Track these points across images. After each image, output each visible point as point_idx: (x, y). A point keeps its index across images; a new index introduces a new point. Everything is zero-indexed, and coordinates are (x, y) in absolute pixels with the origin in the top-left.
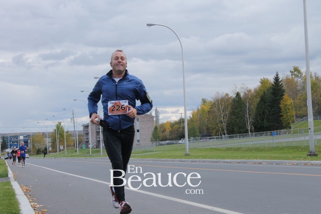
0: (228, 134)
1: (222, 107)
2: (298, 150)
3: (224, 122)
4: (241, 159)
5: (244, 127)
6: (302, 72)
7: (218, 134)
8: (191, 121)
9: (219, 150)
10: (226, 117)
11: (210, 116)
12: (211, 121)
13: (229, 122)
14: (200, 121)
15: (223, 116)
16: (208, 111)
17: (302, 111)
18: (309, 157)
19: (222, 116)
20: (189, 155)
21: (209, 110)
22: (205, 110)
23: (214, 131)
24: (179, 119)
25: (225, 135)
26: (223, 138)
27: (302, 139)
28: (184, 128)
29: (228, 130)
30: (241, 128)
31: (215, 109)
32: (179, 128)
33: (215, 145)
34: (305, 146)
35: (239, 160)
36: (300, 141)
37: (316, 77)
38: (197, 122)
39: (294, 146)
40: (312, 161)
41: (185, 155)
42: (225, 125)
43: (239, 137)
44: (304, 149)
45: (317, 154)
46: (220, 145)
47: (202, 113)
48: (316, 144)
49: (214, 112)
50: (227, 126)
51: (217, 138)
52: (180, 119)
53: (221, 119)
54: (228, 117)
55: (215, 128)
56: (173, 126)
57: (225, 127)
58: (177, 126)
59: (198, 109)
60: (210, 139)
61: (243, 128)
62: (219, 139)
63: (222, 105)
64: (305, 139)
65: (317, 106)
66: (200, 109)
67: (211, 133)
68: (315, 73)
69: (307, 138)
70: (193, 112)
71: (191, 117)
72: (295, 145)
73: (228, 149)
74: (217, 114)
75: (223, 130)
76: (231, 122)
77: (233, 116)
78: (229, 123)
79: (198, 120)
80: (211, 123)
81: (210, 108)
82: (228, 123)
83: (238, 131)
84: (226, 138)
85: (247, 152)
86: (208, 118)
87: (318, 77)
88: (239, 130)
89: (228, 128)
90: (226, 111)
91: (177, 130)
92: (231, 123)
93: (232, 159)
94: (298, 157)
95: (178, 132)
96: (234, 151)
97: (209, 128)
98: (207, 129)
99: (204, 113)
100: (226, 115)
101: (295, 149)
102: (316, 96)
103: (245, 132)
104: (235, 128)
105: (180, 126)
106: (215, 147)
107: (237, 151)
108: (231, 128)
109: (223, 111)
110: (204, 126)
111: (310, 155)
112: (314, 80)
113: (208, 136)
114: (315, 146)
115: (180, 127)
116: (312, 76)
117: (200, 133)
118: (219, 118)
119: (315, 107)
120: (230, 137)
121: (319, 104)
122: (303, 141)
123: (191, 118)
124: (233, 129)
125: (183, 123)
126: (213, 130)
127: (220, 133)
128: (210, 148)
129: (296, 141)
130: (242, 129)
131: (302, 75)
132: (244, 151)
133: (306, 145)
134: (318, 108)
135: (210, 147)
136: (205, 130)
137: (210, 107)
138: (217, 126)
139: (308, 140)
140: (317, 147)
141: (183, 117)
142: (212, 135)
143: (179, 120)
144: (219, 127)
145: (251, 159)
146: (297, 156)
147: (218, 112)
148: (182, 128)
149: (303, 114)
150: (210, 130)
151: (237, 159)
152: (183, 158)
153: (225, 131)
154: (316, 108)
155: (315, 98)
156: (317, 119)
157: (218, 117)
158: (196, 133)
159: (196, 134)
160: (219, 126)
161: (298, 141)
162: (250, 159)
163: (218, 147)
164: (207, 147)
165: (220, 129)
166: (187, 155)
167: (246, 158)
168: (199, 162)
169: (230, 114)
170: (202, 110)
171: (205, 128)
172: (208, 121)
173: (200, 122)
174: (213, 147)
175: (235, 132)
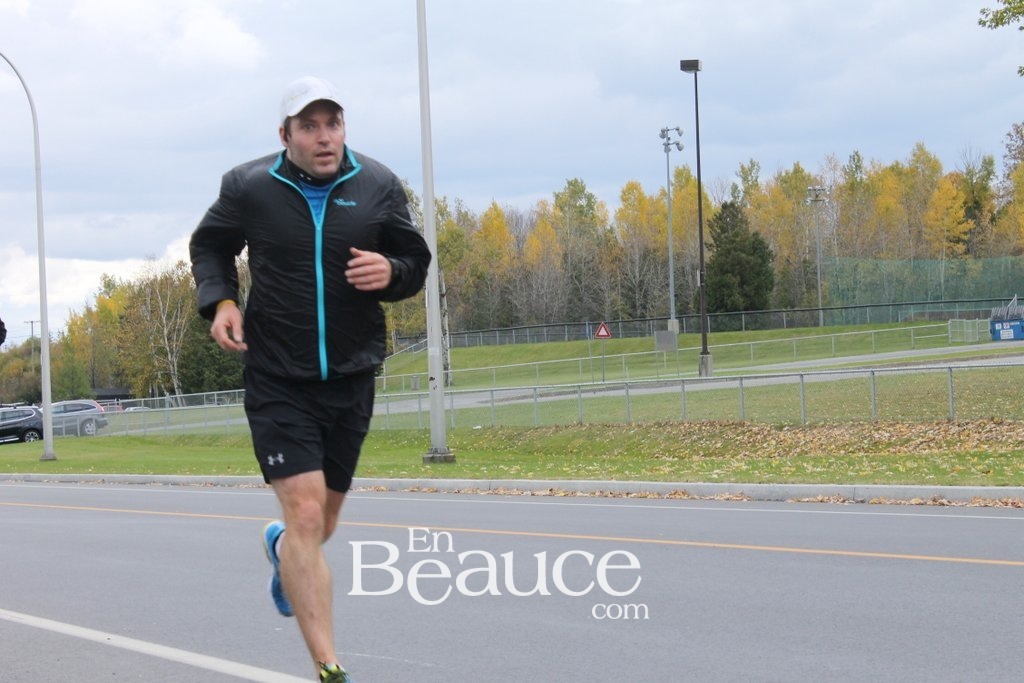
0: (186, 391)
1: (164, 304)
2: (397, 443)
3: (172, 354)
4: (218, 473)
5: (233, 368)
6: (417, 198)
7: (153, 390)
8: (66, 347)
9: (152, 443)
10: (178, 336)
11: (125, 333)
12: (128, 348)
13: (186, 353)
14: (94, 346)
15: (169, 333)
16: (121, 318)
17: (416, 320)
18: (428, 467)
19: (166, 332)
20: (54, 459)
21: (123, 312)
22: (110, 311)
23: (139, 382)
24: (24, 340)
25: (172, 392)
26: (167, 404)
27: (413, 406)
28: (38, 370)
29: (183, 378)
30: (227, 370)
31: (144, 311)
32: (25, 370)
33: (140, 427)
34: (419, 431)
35: (213, 478)
36: (407, 414)
37: (460, 212)
38: (83, 350)
39: (387, 431)
40: (435, 480)
41: (42, 460)
42: (173, 361)
43: (218, 400)
44: (416, 439)
45: (454, 457)
46: (157, 425)
47: (101, 321)
48: (453, 425)
49: (140, 320)
50: (181, 366)
51: (146, 404)
52: (29, 343)
53: (161, 341)
54: (185, 335)
55: (143, 370)
56: (5, 363)
57: (174, 369)
58: (16, 363)
59: (89, 310)
60: (125, 406)
61: (230, 371)
62: (153, 407)
63: (164, 297)
64: (420, 407)
65: (463, 305)
66: (94, 309)
67: (129, 387)
68: (459, 202)
69: (426, 406)
70: (72, 319)
71: (66, 334)
72: (388, 428)
73: (184, 440)
74: (148, 325)
75: (167, 376)
76: (195, 354)
77: (201, 332)
78: (189, 356)
79: (86, 345)
80: (130, 354)
81: (129, 307)
82: (184, 356)
83: (215, 381)
84: (178, 406)
85: (241, 450)
86: (121, 340)
87: (466, 213)
88: (219, 376)
89: (184, 371)
90: (177, 316)
91: (19, 376)
92: (192, 357)
93: (192, 472)
94: (396, 466)
95: (20, 381)
96: (202, 445)
97: (123, 370)
98: (118, 375)
99: (106, 323)
100: (179, 330)
101: (389, 439)
102: (460, 274)
103: (237, 384)
104: (207, 372)
105: (27, 362)
106: (139, 432)
107: (209, 445)
108: (193, 372)
109: (169, 317)
110: (108, 365)
111: (432, 460)
112: (455, 221)
113: (119, 397)
114: (449, 430)
115: (29, 365)
116: (448, 209)
117: (93, 386)
118: (155, 339)
119: (456, 306)
120: (191, 402)
121: (469, 299)
122: (417, 413)
123: (64, 338)
124: (200, 374)
125: (37, 353)
126: (134, 376)
127: (159, 388)
128: (123, 437)
129: (394, 415)
130: (230, 375)
131: (417, 205)
132: (233, 446)
133: (421, 427)
134: (466, 309)
135: (124, 433)
136: (112, 378)
137: (127, 303)
138: (149, 364)
139: (428, 412)
140: (455, 435)
141: (38, 333)
142: (131, 392)
143: (24, 345)
144: (154, 366)
145: (250, 474)
146: (392, 463)
147: (151, 319)
148: (33, 371)
149: (419, 329)
150: (127, 376)
151: (205, 474)
152: (35, 469)
153: (176, 382)
154: (460, 310)
155: (458, 277)
156: (463, 346)
157: (151, 334)
158: (79, 387)
159: (81, 390)
160: (156, 363)
161: (400, 414)
162: (246, 474)
163: (153, 431)
164: (115, 434)
165: (159, 373)
166: (46, 460)
167: (236, 469)
168: (87, 482)
169: (191, 326)
170: (101, 312)
171: (110, 370)
172: (119, 347)
173: (94, 352)
174: (132, 432)
175: (206, 382)
